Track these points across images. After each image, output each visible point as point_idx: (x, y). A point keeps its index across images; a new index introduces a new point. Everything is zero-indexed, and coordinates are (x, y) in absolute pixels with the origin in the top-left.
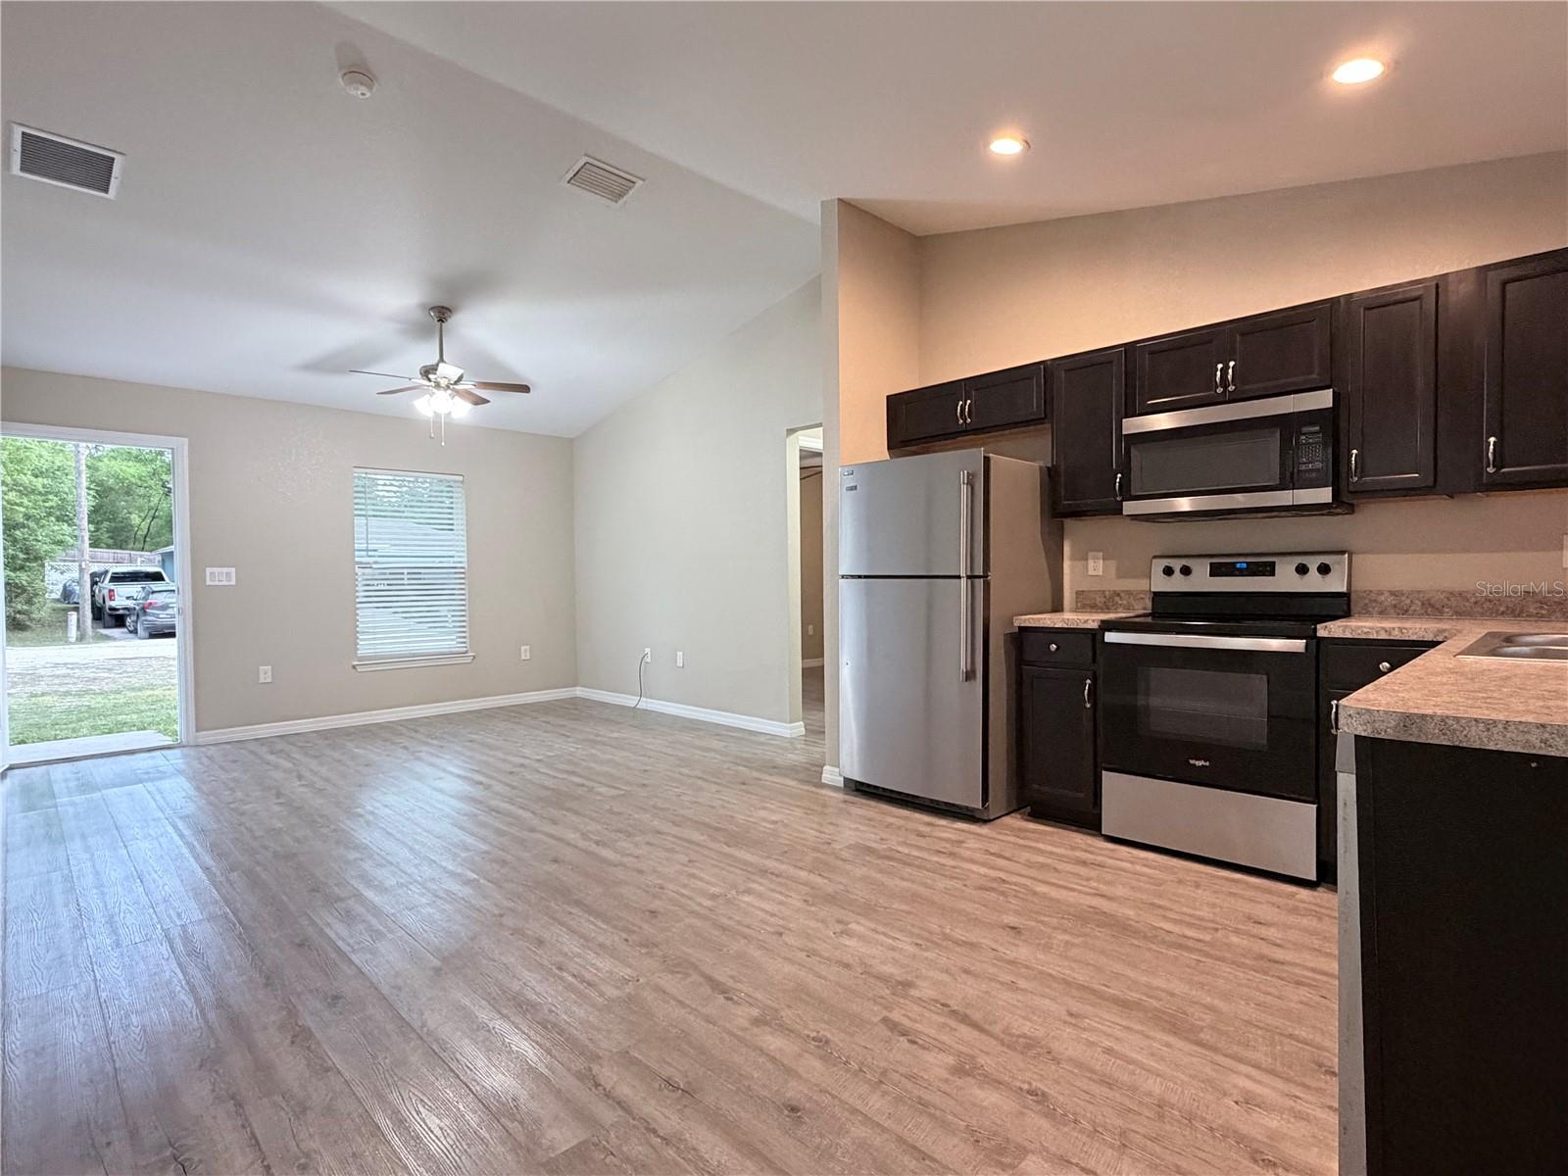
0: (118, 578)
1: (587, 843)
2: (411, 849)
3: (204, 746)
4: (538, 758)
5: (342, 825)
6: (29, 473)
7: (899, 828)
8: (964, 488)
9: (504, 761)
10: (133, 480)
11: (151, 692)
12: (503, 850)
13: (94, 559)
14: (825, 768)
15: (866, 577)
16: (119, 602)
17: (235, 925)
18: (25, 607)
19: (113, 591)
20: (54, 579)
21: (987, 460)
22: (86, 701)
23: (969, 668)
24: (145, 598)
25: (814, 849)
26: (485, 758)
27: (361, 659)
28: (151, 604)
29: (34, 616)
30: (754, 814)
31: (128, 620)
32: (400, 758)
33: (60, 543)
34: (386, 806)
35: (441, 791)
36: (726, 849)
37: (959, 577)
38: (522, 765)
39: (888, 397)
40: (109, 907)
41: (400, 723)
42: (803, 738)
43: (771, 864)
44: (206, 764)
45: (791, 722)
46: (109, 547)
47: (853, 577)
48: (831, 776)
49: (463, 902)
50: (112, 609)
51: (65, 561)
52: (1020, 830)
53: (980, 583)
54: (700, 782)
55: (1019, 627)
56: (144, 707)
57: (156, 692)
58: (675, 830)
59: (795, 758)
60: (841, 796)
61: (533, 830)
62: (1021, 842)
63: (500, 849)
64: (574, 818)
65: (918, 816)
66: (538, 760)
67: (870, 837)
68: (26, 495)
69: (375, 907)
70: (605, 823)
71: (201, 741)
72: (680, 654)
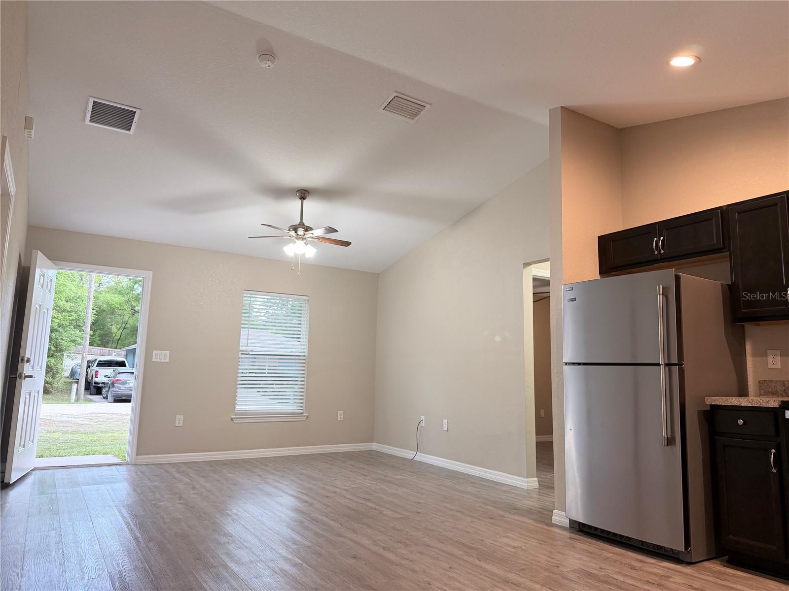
0: (102, 364)
1: (377, 548)
2: (260, 540)
3: (139, 465)
4: (346, 488)
5: (217, 520)
6: (64, 299)
7: (615, 561)
8: (660, 298)
9: (323, 488)
10: (116, 305)
11: (110, 434)
12: (319, 546)
13: (90, 353)
14: (554, 511)
15: (584, 364)
16: (100, 379)
17: (149, 575)
18: (51, 380)
19: (98, 371)
20: (69, 363)
21: (678, 279)
22: (76, 437)
23: (669, 436)
24: (114, 377)
25: (546, 570)
26: (311, 486)
27: (236, 414)
28: (117, 380)
29: (55, 385)
30: (499, 540)
31: (104, 390)
32: (256, 482)
33: (74, 341)
34: (245, 511)
35: (280, 504)
36: (477, 562)
37: (658, 365)
38: (335, 492)
39: (599, 237)
40: (79, 555)
41: (257, 460)
42: (537, 490)
43: (512, 576)
44: (140, 476)
45: (527, 478)
46: (98, 346)
47: (574, 364)
48: (560, 518)
49: (291, 578)
50: (96, 383)
51: (75, 353)
52: (720, 573)
53: (675, 369)
54: (459, 514)
55: (711, 406)
56: (106, 443)
57: (115, 434)
58: (439, 545)
59: (532, 503)
60: (567, 534)
61: (340, 535)
62: (721, 582)
63: (317, 546)
64: (369, 530)
65: (630, 554)
66: (346, 490)
67: (592, 566)
68: (60, 313)
69: (235, 574)
70: (390, 536)
71: (139, 462)
72: (445, 421)
